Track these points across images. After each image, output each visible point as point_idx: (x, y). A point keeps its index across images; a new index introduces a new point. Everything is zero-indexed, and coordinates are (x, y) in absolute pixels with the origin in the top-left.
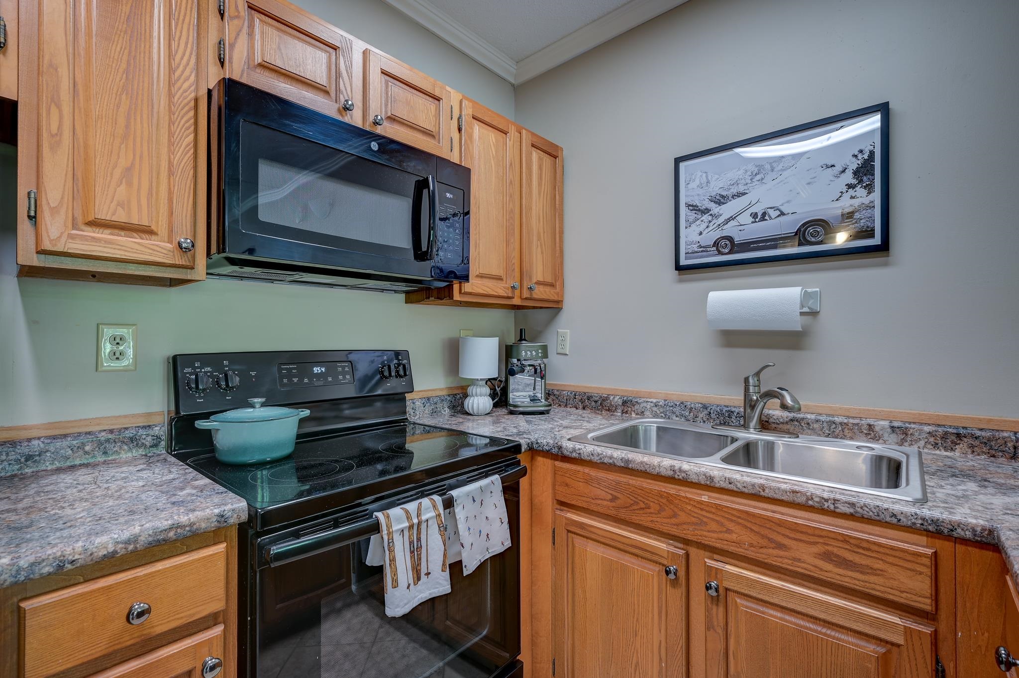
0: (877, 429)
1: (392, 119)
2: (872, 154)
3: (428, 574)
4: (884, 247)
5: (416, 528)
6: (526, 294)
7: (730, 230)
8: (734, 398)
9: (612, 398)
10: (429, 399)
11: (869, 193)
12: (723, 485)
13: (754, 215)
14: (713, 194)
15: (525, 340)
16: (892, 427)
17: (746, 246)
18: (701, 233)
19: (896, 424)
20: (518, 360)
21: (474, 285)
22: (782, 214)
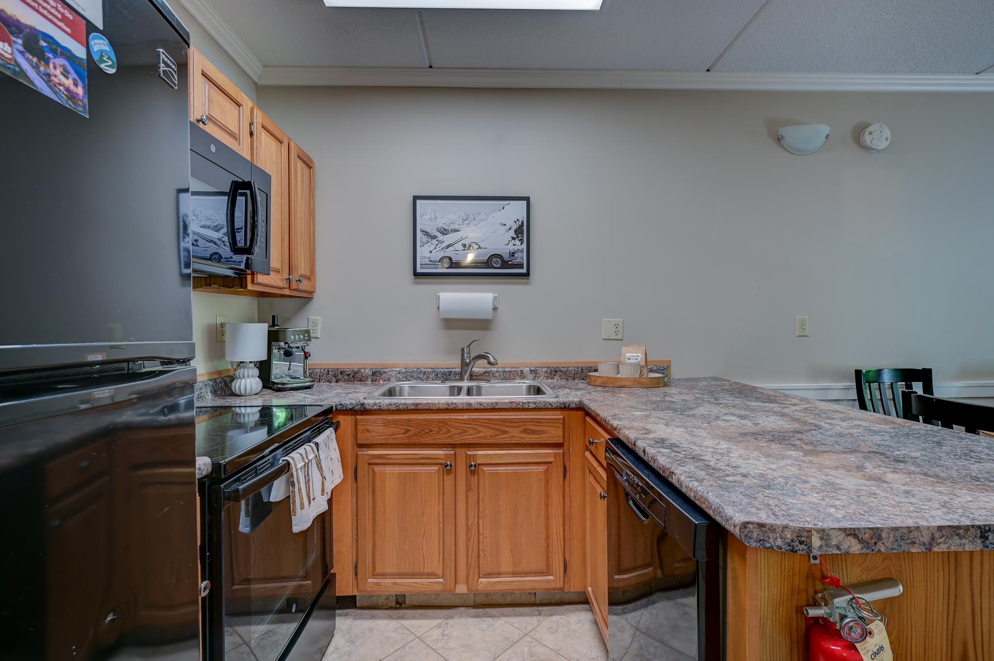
0: (525, 372)
1: (210, 118)
2: (523, 222)
3: (314, 499)
4: (527, 275)
6: (294, 285)
7: (449, 252)
8: (454, 363)
9: (363, 371)
11: (521, 244)
12: (476, 406)
13: (464, 246)
14: (439, 227)
15: (277, 325)
16: (531, 371)
17: (457, 265)
18: (431, 252)
19: (532, 369)
20: (286, 343)
22: (479, 248)
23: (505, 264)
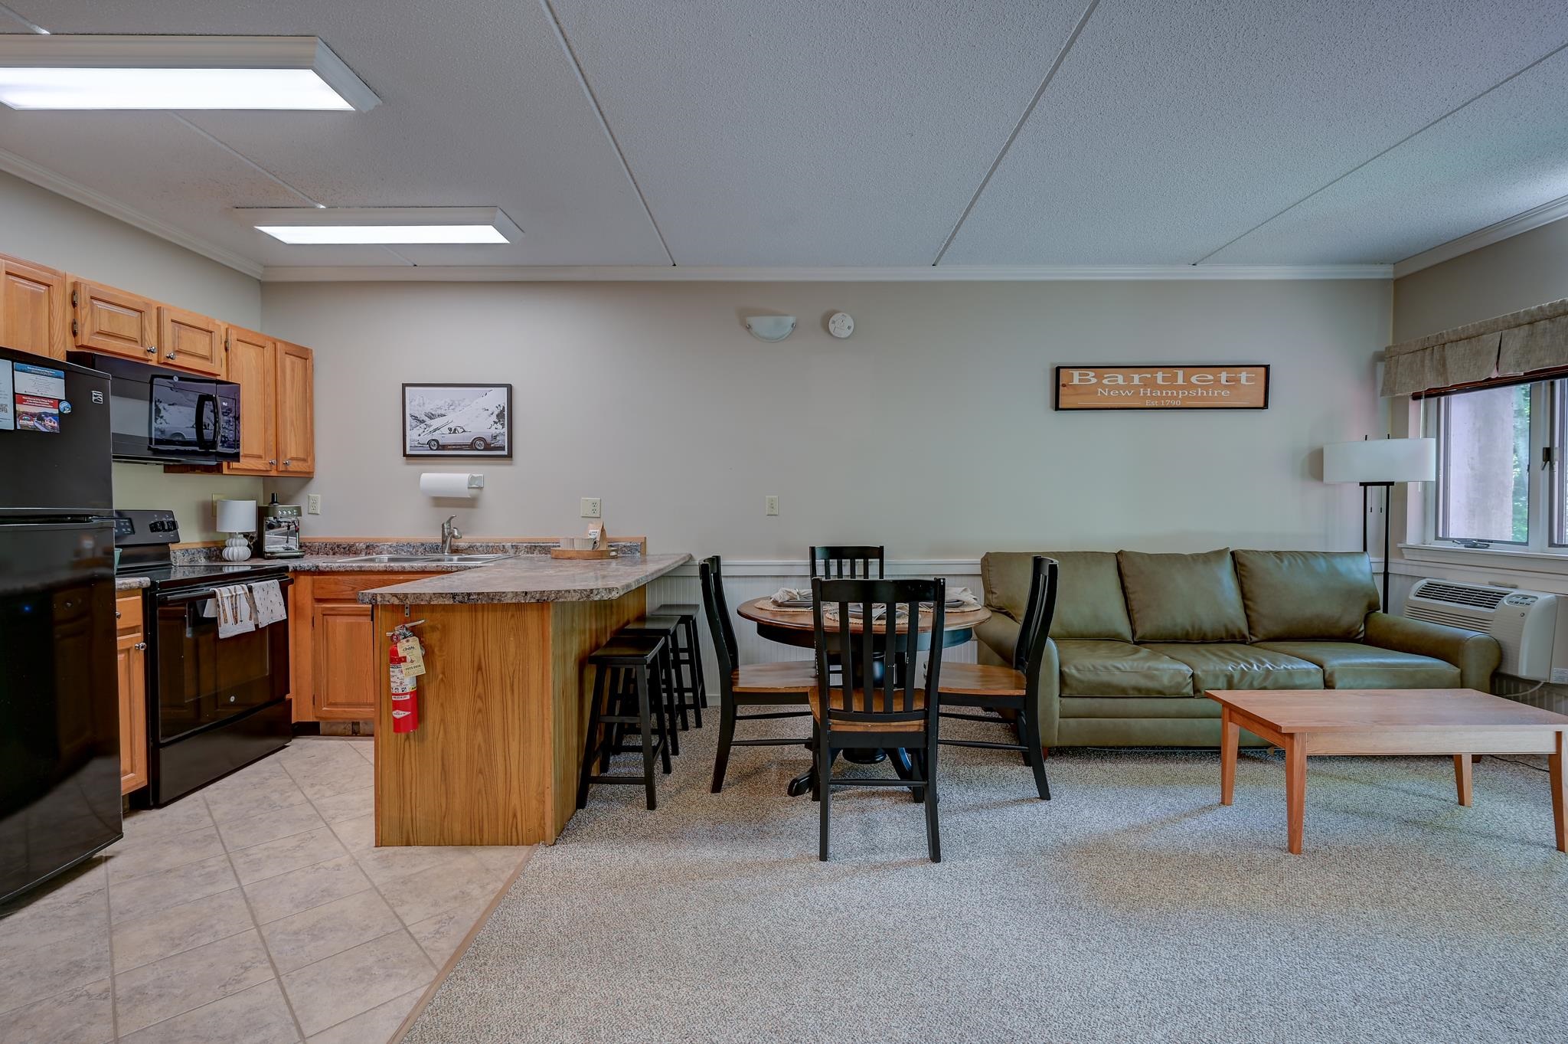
1: (179, 352)
2: (504, 407)
3: (241, 621)
4: (510, 456)
5: (234, 597)
6: (282, 468)
7: (436, 436)
9: (357, 544)
10: (187, 550)
11: (503, 428)
13: (450, 429)
14: (427, 412)
15: (277, 502)
17: (444, 447)
18: (420, 435)
20: (275, 518)
21: (244, 463)
22: (464, 431)
23: (488, 447)
